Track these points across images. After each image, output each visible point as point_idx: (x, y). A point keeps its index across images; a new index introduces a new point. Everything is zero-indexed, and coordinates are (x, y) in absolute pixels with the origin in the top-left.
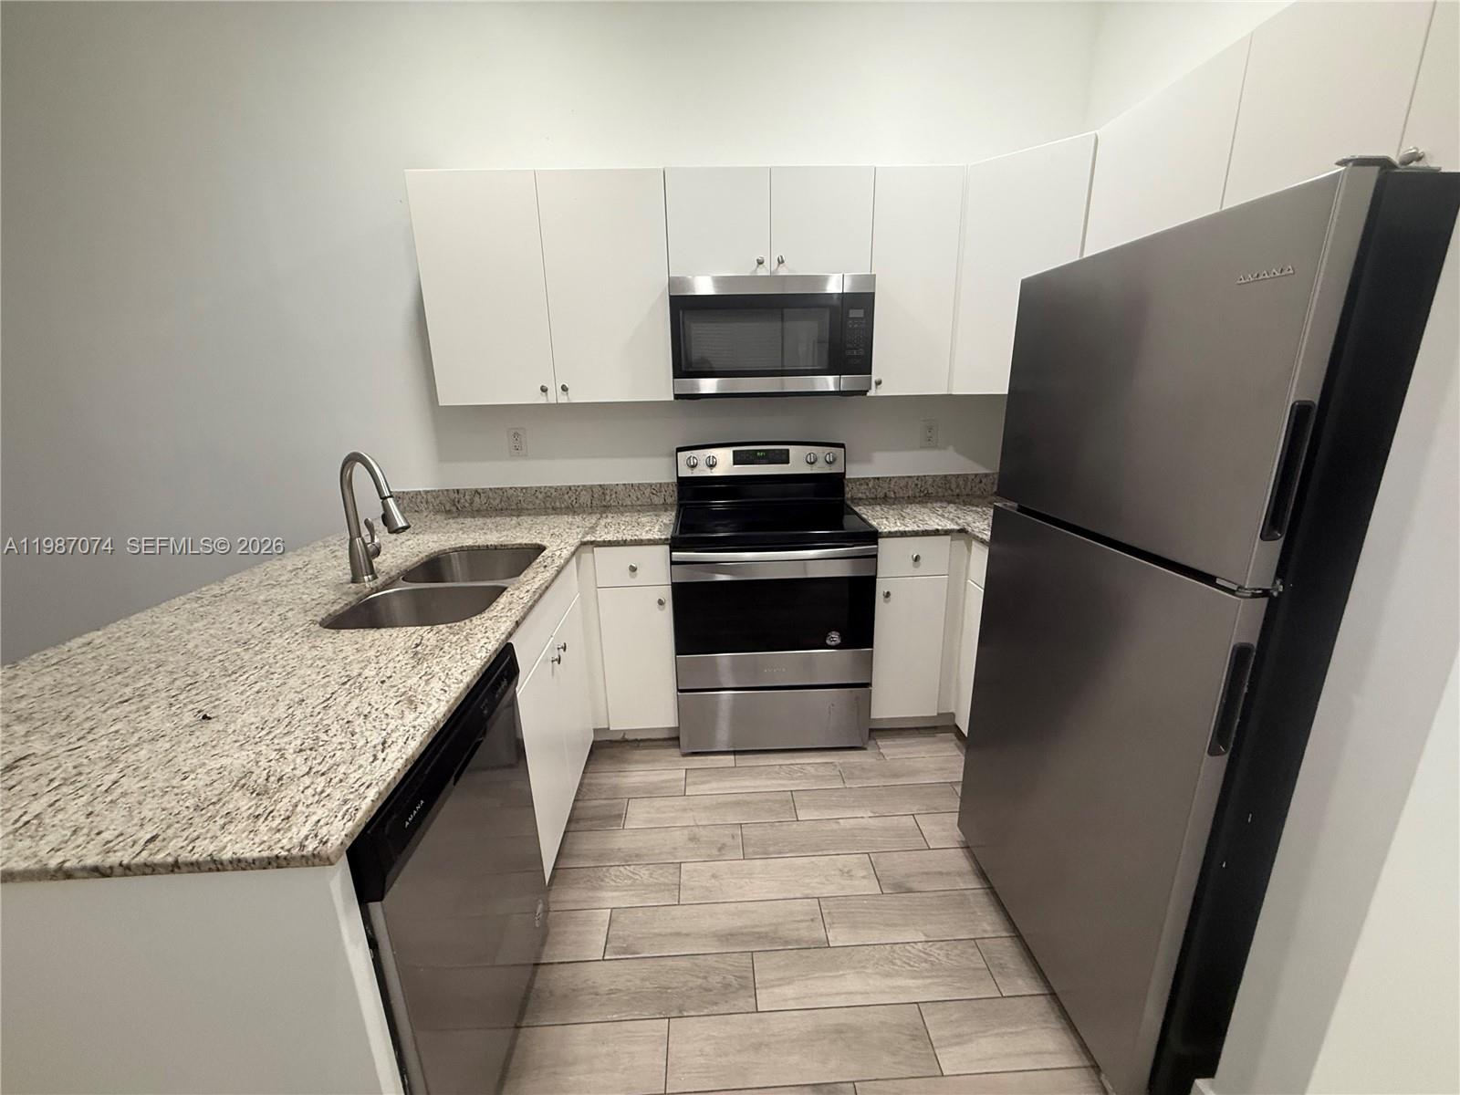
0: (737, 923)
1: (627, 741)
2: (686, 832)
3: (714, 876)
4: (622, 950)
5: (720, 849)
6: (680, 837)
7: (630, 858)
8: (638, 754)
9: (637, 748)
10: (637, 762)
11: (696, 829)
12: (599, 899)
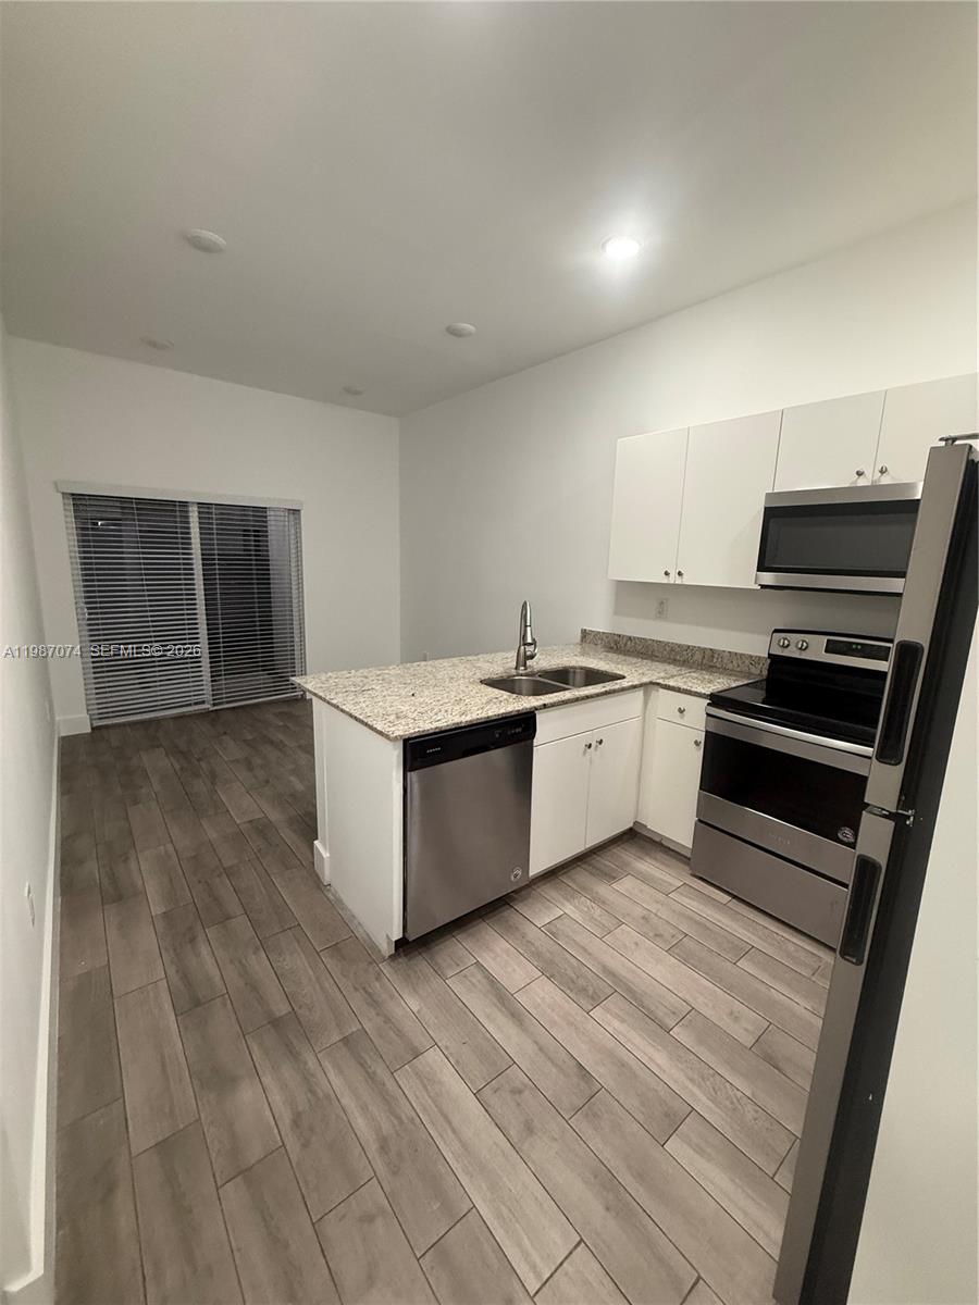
0: (622, 972)
1: (661, 845)
2: (645, 912)
3: (637, 944)
4: (552, 931)
5: (656, 935)
6: (638, 911)
7: (598, 900)
8: (660, 855)
9: (665, 852)
10: (656, 859)
11: (653, 916)
12: (563, 904)
